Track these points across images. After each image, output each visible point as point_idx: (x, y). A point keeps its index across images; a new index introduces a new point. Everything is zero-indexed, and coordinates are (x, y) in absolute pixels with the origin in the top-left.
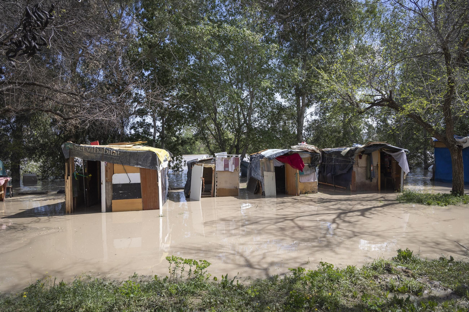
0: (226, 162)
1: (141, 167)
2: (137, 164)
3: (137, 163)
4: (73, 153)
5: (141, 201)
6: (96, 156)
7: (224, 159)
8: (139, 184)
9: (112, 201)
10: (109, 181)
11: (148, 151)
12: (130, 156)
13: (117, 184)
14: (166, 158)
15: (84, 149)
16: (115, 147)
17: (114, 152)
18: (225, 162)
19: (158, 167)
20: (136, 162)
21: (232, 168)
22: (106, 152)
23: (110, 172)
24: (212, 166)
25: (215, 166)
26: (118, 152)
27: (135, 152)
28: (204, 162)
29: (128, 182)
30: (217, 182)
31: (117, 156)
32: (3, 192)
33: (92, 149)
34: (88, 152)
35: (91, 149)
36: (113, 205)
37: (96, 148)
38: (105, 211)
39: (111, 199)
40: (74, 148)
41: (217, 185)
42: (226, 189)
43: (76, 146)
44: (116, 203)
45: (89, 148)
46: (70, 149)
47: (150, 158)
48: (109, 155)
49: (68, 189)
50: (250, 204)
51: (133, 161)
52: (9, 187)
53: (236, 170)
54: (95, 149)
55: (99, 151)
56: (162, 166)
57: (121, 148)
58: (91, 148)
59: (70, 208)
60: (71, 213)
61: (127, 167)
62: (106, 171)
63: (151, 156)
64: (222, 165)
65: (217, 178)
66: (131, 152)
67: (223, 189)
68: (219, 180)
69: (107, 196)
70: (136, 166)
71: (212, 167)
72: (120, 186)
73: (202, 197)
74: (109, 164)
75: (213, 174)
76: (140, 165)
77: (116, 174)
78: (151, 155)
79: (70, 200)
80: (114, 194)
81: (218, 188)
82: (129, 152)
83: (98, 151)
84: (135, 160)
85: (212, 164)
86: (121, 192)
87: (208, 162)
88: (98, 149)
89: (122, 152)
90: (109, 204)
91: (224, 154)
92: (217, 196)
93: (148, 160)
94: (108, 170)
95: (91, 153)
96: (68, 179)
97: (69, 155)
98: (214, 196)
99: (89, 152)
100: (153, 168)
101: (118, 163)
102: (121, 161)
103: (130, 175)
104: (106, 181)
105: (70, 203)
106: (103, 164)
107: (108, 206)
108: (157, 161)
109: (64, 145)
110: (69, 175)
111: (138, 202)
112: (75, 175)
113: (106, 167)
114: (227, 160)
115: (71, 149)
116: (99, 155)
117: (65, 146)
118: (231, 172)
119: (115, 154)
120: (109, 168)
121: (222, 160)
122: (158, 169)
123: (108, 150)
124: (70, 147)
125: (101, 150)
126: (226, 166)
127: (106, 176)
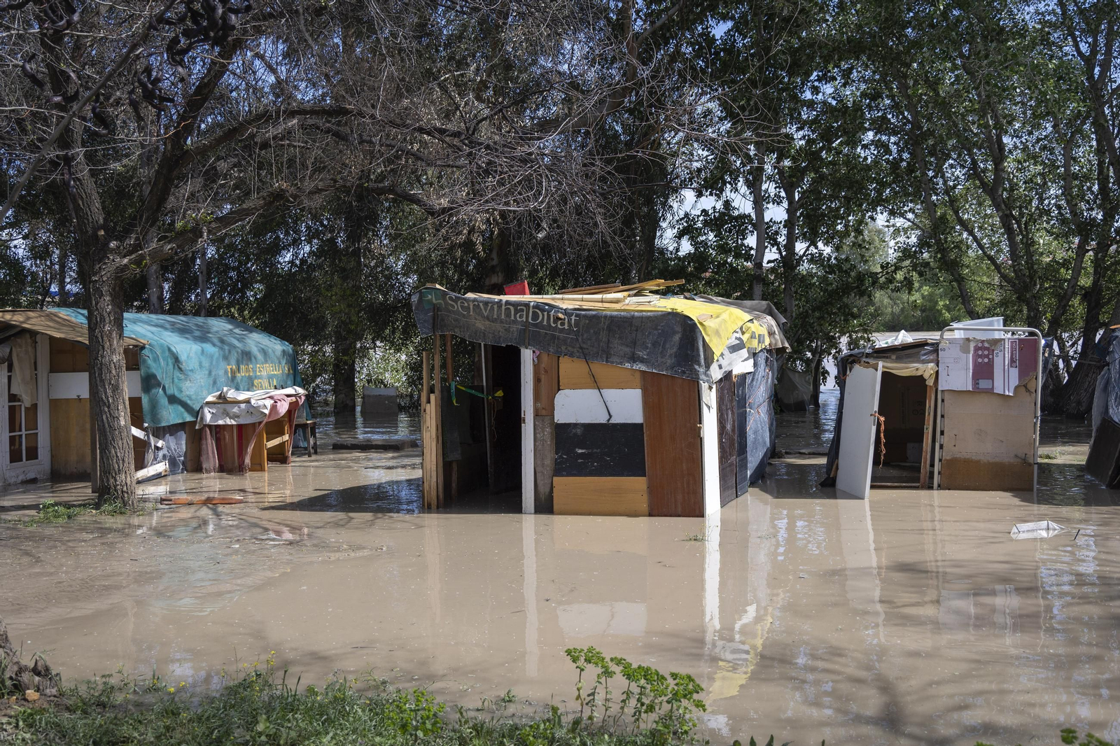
0: (980, 356)
1: (643, 368)
2: (634, 359)
3: (634, 354)
4: (443, 320)
5: (645, 487)
6: (507, 330)
7: (972, 345)
8: (637, 427)
9: (555, 478)
10: (544, 412)
11: (669, 313)
12: (609, 329)
13: (569, 425)
14: (739, 339)
15: (471, 307)
16: (568, 301)
17: (560, 315)
18: (976, 356)
19: (702, 370)
20: (628, 350)
21: (1006, 380)
22: (535, 316)
23: (549, 385)
24: (927, 370)
25: (937, 373)
26: (573, 318)
27: (625, 317)
28: (894, 357)
29: (602, 418)
30: (942, 433)
31: (570, 331)
32: (286, 437)
33: (495, 306)
34: (483, 317)
35: (492, 308)
36: (555, 495)
37: (507, 303)
38: (533, 511)
39: (551, 473)
40: (446, 303)
41: (941, 447)
42: (978, 462)
43: (451, 298)
44: (565, 486)
45: (486, 303)
46: (436, 308)
47: (677, 338)
48: (543, 327)
49: (428, 434)
50: (1053, 525)
51: (618, 347)
52: (307, 424)
53: (1023, 387)
54: (503, 307)
55: (515, 315)
56: (720, 367)
57: (586, 305)
58: (493, 303)
59: (434, 494)
60: (438, 508)
61: (599, 368)
62: (537, 380)
63: (678, 332)
64: (967, 369)
65: (943, 416)
66: (611, 317)
67: (967, 462)
68: (948, 425)
69: (539, 462)
70: (628, 365)
71: (926, 376)
72: (579, 431)
73: (872, 487)
74: (545, 358)
75: (930, 404)
76: (642, 361)
77: (567, 392)
78: (678, 329)
79: (434, 468)
80: (561, 457)
81: (947, 456)
82: (606, 317)
83: (513, 313)
84: (627, 346)
85: (924, 362)
86: (580, 451)
87: (909, 356)
88: (512, 308)
89: (585, 316)
90: (544, 490)
91: (991, 324)
92: (940, 487)
93: (667, 346)
94: (543, 377)
95: (494, 321)
96: (429, 402)
97: (433, 327)
98: (931, 488)
99: (488, 318)
100: (684, 372)
101: (571, 355)
102: (581, 348)
103: (610, 394)
104: (537, 415)
105: (434, 479)
106: (527, 356)
107: (542, 497)
108: (698, 349)
109: (418, 295)
110: (432, 391)
111: (636, 486)
112: (453, 390)
113: (536, 367)
114: (987, 349)
115: (439, 309)
116: (514, 328)
117: (420, 299)
118: (1003, 396)
119: (563, 324)
120: (546, 371)
121: (965, 350)
122: (703, 377)
123: (543, 310)
124: (434, 301)
125: (522, 310)
126: (983, 370)
127: (537, 397)
